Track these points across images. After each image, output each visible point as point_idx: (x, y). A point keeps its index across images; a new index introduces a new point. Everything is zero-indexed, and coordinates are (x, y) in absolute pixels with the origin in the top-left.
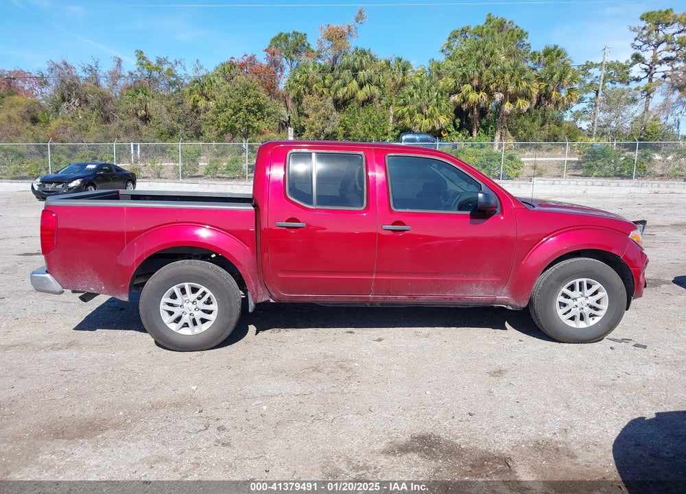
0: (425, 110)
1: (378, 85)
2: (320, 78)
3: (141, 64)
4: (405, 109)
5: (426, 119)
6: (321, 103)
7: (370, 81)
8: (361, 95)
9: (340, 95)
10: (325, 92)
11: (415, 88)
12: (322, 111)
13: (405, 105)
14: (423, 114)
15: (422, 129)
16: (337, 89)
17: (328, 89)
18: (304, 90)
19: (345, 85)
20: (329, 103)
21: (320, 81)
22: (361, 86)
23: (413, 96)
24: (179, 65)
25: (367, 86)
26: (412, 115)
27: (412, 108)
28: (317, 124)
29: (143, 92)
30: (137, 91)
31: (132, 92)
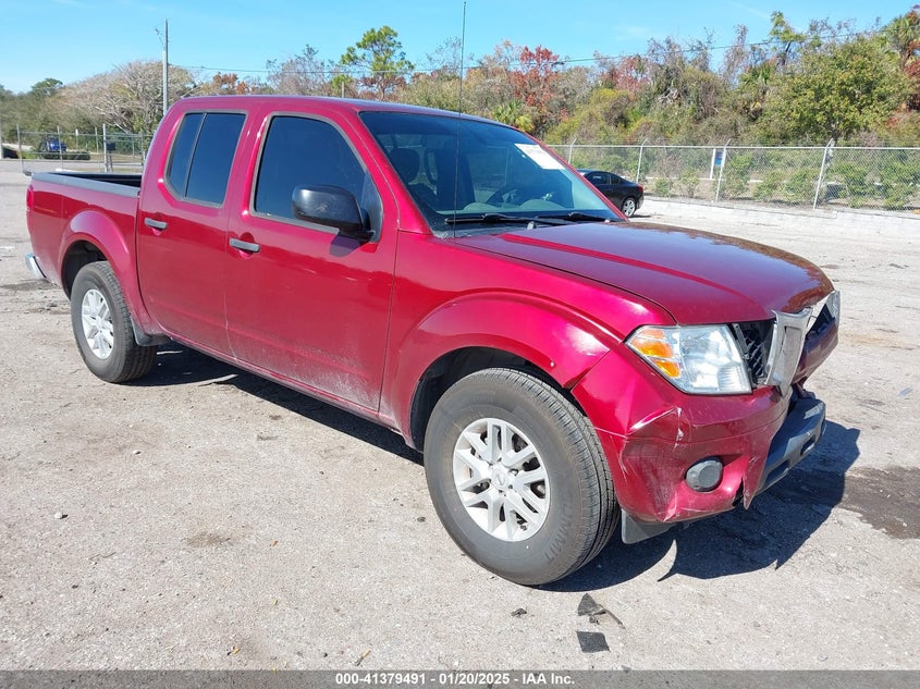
3: (776, 33)
29: (763, 75)
30: (755, 74)
31: (748, 76)
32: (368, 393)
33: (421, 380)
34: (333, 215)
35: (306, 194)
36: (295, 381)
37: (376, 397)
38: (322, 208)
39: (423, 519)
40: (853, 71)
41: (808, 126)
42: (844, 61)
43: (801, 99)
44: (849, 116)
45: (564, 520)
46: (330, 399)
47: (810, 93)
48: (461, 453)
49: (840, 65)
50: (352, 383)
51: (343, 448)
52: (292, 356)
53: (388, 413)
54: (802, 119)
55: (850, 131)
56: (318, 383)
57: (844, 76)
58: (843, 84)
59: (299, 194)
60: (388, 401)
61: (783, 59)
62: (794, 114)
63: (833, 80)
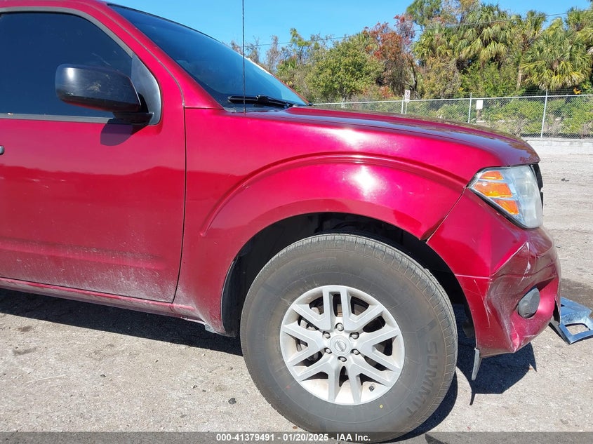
0: (555, 66)
1: (505, 42)
2: (444, 40)
3: (294, 41)
4: (533, 66)
5: (556, 75)
6: (443, 64)
7: (496, 39)
8: (485, 54)
9: (463, 55)
10: (449, 54)
11: (547, 42)
12: (444, 72)
13: (534, 60)
14: (553, 70)
15: (551, 87)
16: (460, 50)
17: (451, 50)
18: (427, 53)
19: (469, 44)
20: (452, 65)
21: (445, 43)
22: (486, 44)
23: (542, 51)
24: (329, 40)
25: (492, 43)
26: (539, 71)
27: (540, 64)
28: (437, 86)
29: (291, 65)
30: (286, 64)
31: (283, 66)
32: (161, 284)
33: (234, 260)
34: (108, 95)
35: (71, 73)
36: (60, 287)
37: (172, 288)
38: (96, 87)
39: (233, 401)
40: (351, 57)
41: (330, 90)
42: (345, 52)
43: (324, 74)
44: (352, 84)
45: (428, 371)
46: (107, 300)
47: (329, 71)
48: (290, 327)
49: (342, 55)
50: (138, 277)
51: (112, 346)
52: (57, 261)
53: (186, 302)
54: (326, 86)
55: (351, 94)
56: (93, 284)
57: (345, 61)
58: (346, 65)
59: (63, 74)
60: (187, 290)
61: (300, 56)
62: (322, 83)
63: (340, 64)
